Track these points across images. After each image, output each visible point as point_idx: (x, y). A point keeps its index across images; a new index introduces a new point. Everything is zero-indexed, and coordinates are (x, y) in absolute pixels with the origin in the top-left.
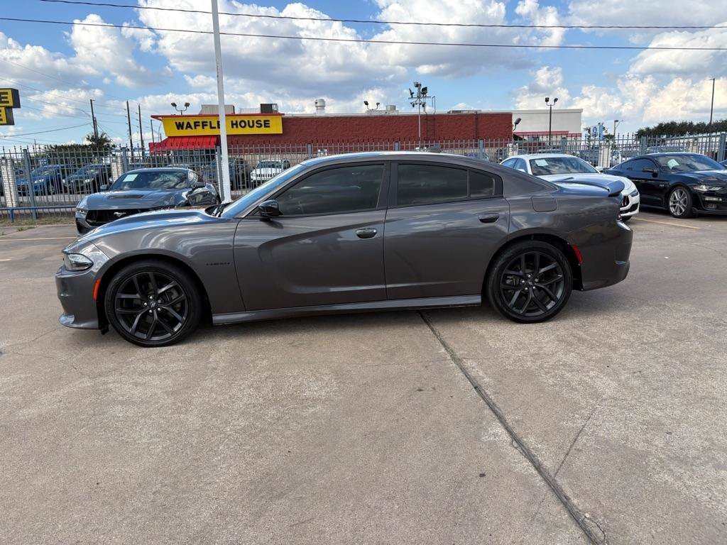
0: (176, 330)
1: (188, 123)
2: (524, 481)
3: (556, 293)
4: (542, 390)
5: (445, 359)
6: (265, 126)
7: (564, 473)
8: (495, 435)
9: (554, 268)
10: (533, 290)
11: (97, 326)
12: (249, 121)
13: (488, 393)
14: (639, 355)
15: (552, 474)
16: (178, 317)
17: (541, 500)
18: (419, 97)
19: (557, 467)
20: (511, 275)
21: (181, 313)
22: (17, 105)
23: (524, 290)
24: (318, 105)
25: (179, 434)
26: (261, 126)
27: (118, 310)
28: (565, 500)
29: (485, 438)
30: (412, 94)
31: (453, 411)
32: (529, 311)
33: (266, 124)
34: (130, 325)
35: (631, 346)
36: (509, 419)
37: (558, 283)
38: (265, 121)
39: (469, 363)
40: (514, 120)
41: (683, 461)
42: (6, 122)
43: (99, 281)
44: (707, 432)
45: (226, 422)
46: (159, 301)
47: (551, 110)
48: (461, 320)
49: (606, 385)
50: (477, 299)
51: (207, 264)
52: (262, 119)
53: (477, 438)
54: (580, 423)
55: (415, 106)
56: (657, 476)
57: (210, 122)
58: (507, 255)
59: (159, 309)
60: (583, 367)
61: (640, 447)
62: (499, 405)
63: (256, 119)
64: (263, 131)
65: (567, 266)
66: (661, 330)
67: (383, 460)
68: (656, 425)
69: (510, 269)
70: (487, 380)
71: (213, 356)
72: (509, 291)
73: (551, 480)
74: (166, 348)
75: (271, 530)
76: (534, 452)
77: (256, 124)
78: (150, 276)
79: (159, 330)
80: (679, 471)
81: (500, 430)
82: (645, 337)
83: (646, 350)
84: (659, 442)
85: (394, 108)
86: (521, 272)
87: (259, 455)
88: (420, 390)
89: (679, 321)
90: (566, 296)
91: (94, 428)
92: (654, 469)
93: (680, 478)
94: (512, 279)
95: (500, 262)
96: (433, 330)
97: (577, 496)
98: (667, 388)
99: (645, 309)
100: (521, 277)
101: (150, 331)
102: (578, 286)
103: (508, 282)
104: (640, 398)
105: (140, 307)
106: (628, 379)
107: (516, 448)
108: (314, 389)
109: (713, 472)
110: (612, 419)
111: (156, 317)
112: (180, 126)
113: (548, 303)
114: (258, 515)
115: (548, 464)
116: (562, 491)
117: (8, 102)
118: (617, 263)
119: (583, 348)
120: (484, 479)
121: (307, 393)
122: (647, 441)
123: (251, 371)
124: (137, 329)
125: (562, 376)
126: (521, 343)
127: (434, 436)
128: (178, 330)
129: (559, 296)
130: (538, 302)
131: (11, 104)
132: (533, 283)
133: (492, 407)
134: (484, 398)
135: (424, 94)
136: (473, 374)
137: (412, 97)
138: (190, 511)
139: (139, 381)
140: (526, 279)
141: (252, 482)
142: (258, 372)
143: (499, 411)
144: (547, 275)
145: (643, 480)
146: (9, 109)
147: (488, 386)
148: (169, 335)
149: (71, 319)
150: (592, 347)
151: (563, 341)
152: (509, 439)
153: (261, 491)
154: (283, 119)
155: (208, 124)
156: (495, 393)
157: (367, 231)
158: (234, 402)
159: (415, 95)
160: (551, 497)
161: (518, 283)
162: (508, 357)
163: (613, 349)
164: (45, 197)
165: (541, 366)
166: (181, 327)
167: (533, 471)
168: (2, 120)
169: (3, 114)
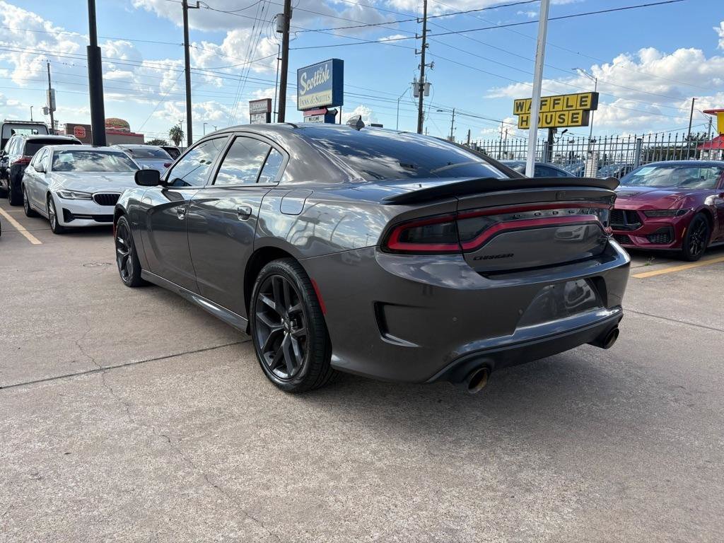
22: (594, 107)
42: (581, 124)
117: (586, 105)
131: (589, 107)
132: (289, 326)
146: (586, 111)
168: (577, 122)
169: (580, 117)
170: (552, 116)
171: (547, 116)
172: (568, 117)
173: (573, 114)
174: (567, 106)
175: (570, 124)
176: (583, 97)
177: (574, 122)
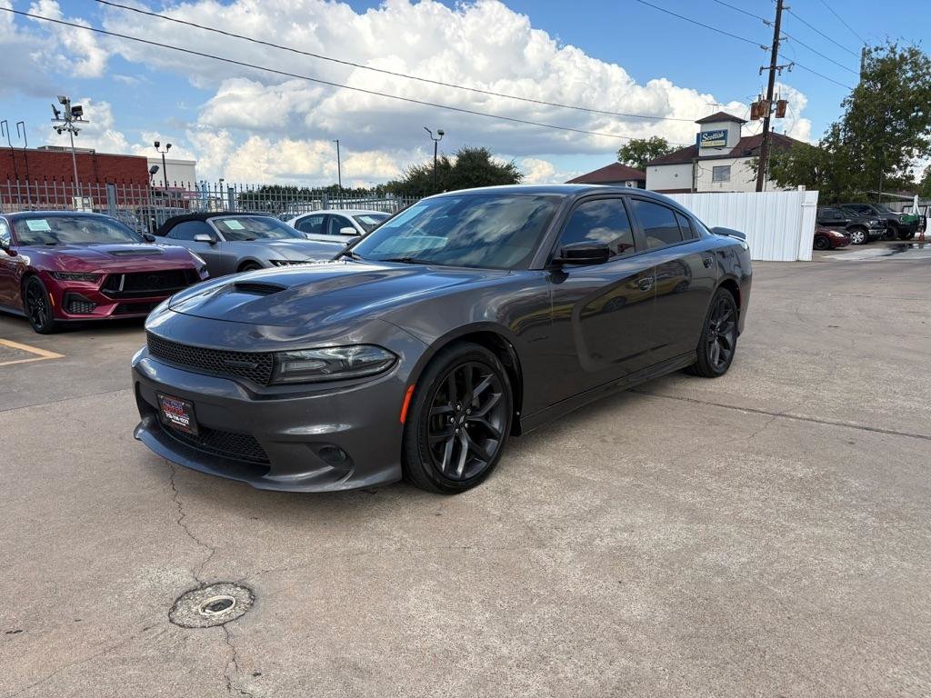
18: (68, 120)
30: (57, 113)
43: (411, 389)
47: (164, 159)
55: (62, 132)
59: (466, 425)
135: (77, 115)
137: (58, 119)
159: (61, 116)
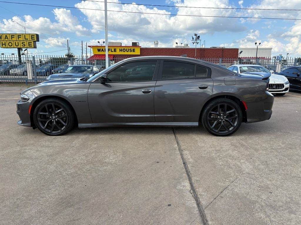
0: (62, 129)
1: (102, 49)
2: (189, 210)
3: (234, 123)
4: (215, 167)
5: (176, 149)
6: (133, 51)
7: (210, 208)
8: (184, 186)
9: (234, 112)
10: (223, 121)
11: (30, 126)
12: (127, 49)
13: (189, 166)
14: (268, 154)
15: (204, 208)
16: (64, 123)
17: (193, 220)
18: (196, 40)
19: (208, 204)
20: (214, 114)
21: (65, 122)
22: (38, 40)
23: (219, 121)
24: (155, 43)
25: (42, 174)
26: (131, 51)
27: (39, 119)
28: (206, 222)
29: (179, 187)
31: (169, 173)
32: (220, 131)
33: (134, 51)
34: (44, 126)
35: (266, 149)
36: (194, 179)
37: (235, 119)
38: (133, 49)
39: (185, 152)
40: (239, 51)
41: (273, 207)
42: (33, 47)
43: (31, 106)
44: (291, 194)
45: (66, 170)
46: (56, 116)
47: (257, 48)
48: (190, 133)
49: (247, 167)
50: (196, 124)
51: (76, 101)
52: (132, 48)
53: (175, 187)
54: (227, 184)
55: (194, 43)
56: (257, 214)
57: (111, 49)
58: (211, 104)
59: (56, 120)
60: (239, 158)
61: (254, 198)
62: (191, 172)
63: (129, 48)
64: (132, 53)
65: (240, 111)
66: (283, 143)
67: (126, 194)
68: (265, 188)
69: (213, 111)
70: (191, 160)
71: (75, 141)
72: (212, 121)
73: (202, 211)
74: (58, 136)
75: (58, 223)
76: (199, 196)
77: (129, 51)
78: (52, 105)
79: (56, 129)
80: (269, 212)
81: (187, 184)
82: (274, 146)
83: (273, 152)
84: (264, 197)
85: (187, 45)
86: (218, 113)
87: (72, 186)
88: (158, 162)
89: (293, 140)
90: (239, 125)
91: (9, 168)
92: (257, 210)
93: (268, 216)
94: (214, 116)
95: (208, 108)
96: (175, 137)
97: (212, 220)
98: (277, 170)
99: (279, 133)
100: (218, 115)
101: (52, 129)
102: (245, 120)
103: (212, 117)
104: (261, 174)
105: (48, 118)
106: (259, 165)
107: (191, 193)
108: (111, 158)
109: (287, 215)
110: (244, 183)
111: (55, 123)
112: (99, 50)
113: (230, 128)
114: (56, 214)
115: (204, 203)
116: (206, 217)
117: (34, 39)
118: (265, 111)
119: (242, 149)
120: (170, 207)
121: (107, 160)
122: (258, 196)
123: (88, 149)
124: (47, 128)
125: (227, 161)
126: (213, 145)
127: (155, 184)
128: (63, 129)
129: (235, 125)
130: (226, 127)
131: (36, 40)
132: (223, 118)
133: (188, 173)
134: (186, 168)
135: (198, 38)
136: (185, 157)
138: (27, 209)
139: (39, 149)
140: (220, 116)
141: (62, 198)
142: (91, 149)
143: (190, 175)
144: (231, 115)
145: (249, 215)
146: (35, 42)
147: (190, 163)
148: (60, 131)
149: (21, 122)
150: (247, 149)
151: (234, 145)
152: (190, 189)
153: (63, 203)
154: (141, 49)
155: (110, 50)
156: (192, 166)
157: (146, 90)
158: (73, 161)
159: (194, 39)
160: (199, 219)
161: (216, 117)
162: (205, 151)
163: (257, 150)
164: (45, 77)
165: (219, 156)
166: (65, 128)
167: (195, 205)
168: (32, 46)
169: (32, 44)
170: (18, 43)
171: (15, 43)
172: (26, 43)
173: (29, 43)
174: (25, 39)
175: (28, 47)
176: (32, 36)
177: (30, 46)
